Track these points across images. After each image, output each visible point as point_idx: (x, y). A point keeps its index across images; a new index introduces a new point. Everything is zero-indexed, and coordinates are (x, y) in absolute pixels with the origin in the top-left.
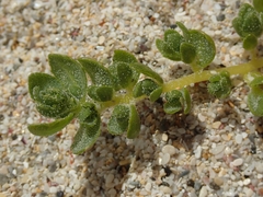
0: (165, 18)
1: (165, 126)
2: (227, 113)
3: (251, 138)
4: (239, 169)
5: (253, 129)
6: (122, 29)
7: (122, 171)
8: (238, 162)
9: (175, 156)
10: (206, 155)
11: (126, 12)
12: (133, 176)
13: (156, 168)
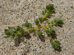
0: (27, 21)
1: (25, 36)
2: (34, 34)
3: (38, 38)
4: (36, 42)
5: (38, 37)
6: (20, 22)
7: (20, 42)
8: (36, 41)
9: (27, 40)
10: (31, 40)
11: (21, 20)
12: (21, 43)
13: (24, 42)
